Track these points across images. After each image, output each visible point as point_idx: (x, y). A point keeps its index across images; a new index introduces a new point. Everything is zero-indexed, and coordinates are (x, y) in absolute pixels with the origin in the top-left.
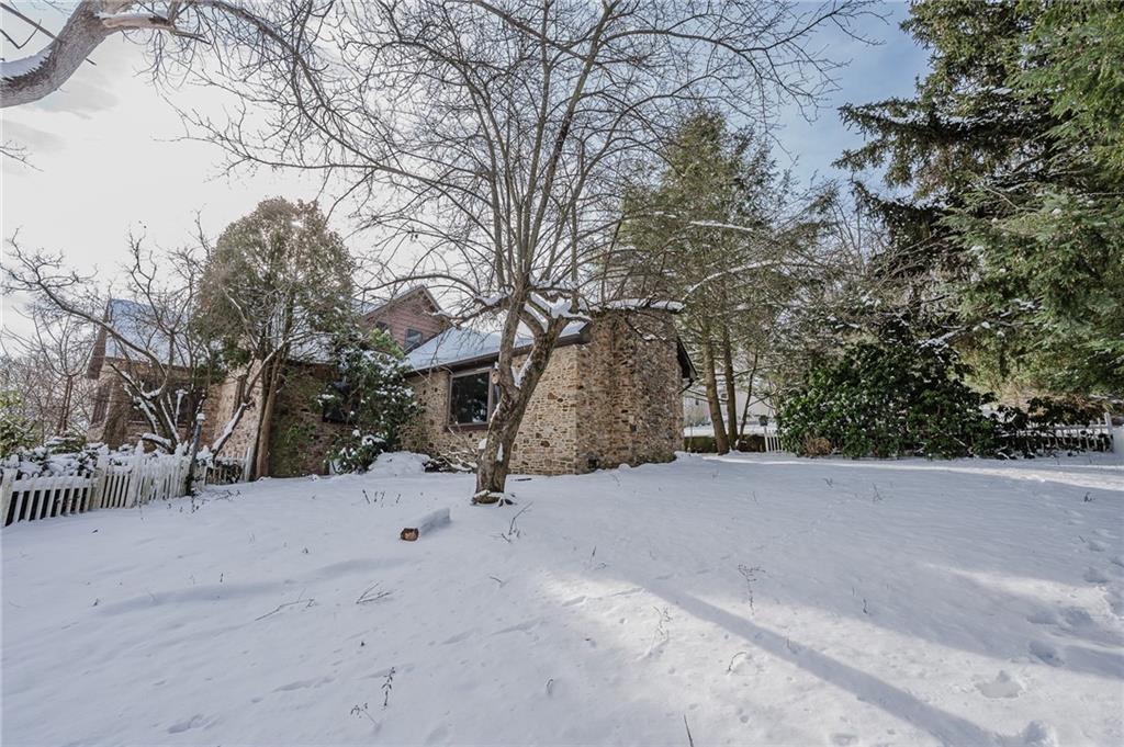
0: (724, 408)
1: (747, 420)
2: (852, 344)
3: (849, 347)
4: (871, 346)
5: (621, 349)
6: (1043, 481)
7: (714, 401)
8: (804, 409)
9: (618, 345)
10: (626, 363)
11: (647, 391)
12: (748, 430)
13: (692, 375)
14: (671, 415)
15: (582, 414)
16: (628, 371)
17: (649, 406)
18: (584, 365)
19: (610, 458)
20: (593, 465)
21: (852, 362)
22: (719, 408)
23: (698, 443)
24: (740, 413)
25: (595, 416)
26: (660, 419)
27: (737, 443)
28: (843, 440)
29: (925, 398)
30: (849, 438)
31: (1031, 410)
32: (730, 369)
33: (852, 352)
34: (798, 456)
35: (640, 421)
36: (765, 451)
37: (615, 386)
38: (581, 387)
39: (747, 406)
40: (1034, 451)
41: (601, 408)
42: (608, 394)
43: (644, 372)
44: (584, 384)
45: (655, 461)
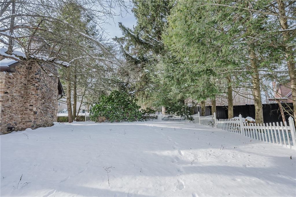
0: (72, 106)
1: (80, 111)
2: (113, 90)
3: (112, 91)
4: (118, 92)
5: (32, 79)
6: (152, 126)
7: (69, 104)
8: (99, 108)
9: (30, 76)
10: (34, 85)
11: (43, 98)
12: (80, 114)
13: (63, 94)
14: (53, 108)
15: (6, 105)
16: (35, 88)
17: (44, 104)
18: (9, 82)
19: (21, 126)
20: (10, 129)
21: (112, 95)
22: (71, 107)
23: (60, 119)
24: (77, 109)
25: (13, 107)
26: (48, 110)
27: (76, 118)
28: (109, 117)
29: (129, 106)
30: (111, 117)
31: (147, 110)
32: (76, 94)
33: (113, 93)
34: (96, 122)
35: (39, 110)
36: (85, 121)
37: (27, 94)
38: (6, 93)
39: (80, 106)
40: (147, 119)
41: (18, 103)
42: (22, 97)
43: (43, 90)
44: (8, 91)
45: (44, 126)
